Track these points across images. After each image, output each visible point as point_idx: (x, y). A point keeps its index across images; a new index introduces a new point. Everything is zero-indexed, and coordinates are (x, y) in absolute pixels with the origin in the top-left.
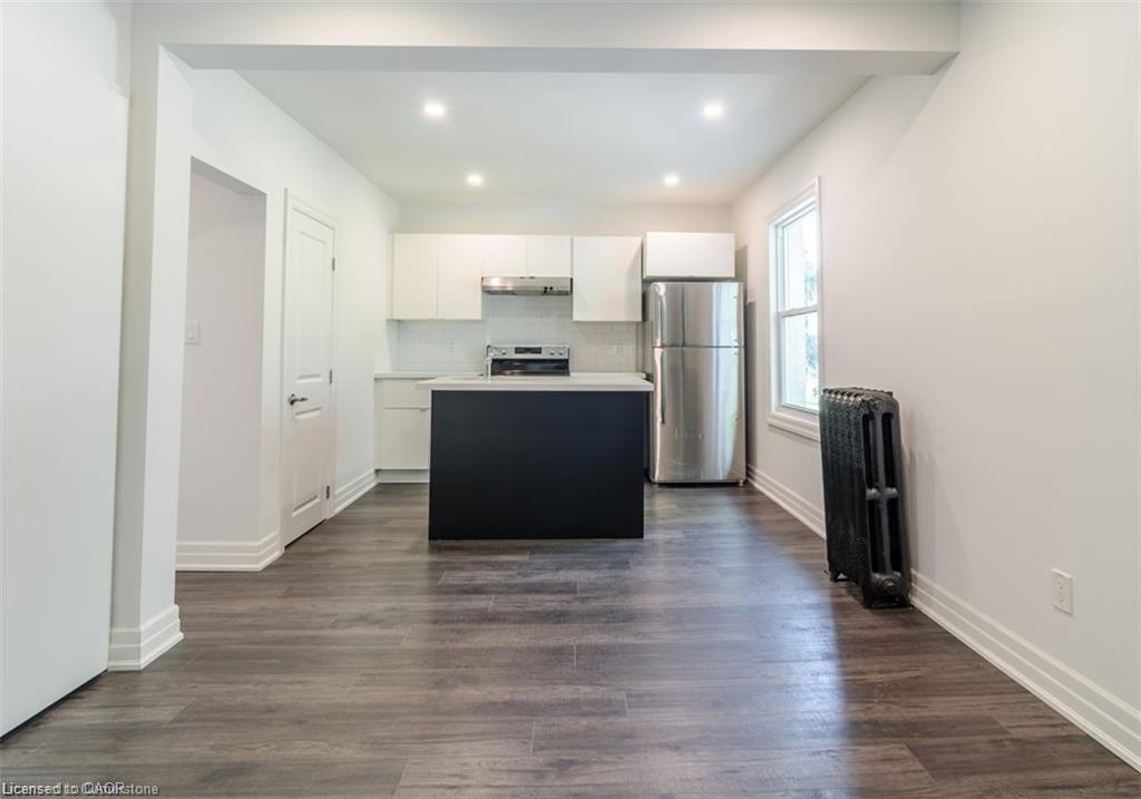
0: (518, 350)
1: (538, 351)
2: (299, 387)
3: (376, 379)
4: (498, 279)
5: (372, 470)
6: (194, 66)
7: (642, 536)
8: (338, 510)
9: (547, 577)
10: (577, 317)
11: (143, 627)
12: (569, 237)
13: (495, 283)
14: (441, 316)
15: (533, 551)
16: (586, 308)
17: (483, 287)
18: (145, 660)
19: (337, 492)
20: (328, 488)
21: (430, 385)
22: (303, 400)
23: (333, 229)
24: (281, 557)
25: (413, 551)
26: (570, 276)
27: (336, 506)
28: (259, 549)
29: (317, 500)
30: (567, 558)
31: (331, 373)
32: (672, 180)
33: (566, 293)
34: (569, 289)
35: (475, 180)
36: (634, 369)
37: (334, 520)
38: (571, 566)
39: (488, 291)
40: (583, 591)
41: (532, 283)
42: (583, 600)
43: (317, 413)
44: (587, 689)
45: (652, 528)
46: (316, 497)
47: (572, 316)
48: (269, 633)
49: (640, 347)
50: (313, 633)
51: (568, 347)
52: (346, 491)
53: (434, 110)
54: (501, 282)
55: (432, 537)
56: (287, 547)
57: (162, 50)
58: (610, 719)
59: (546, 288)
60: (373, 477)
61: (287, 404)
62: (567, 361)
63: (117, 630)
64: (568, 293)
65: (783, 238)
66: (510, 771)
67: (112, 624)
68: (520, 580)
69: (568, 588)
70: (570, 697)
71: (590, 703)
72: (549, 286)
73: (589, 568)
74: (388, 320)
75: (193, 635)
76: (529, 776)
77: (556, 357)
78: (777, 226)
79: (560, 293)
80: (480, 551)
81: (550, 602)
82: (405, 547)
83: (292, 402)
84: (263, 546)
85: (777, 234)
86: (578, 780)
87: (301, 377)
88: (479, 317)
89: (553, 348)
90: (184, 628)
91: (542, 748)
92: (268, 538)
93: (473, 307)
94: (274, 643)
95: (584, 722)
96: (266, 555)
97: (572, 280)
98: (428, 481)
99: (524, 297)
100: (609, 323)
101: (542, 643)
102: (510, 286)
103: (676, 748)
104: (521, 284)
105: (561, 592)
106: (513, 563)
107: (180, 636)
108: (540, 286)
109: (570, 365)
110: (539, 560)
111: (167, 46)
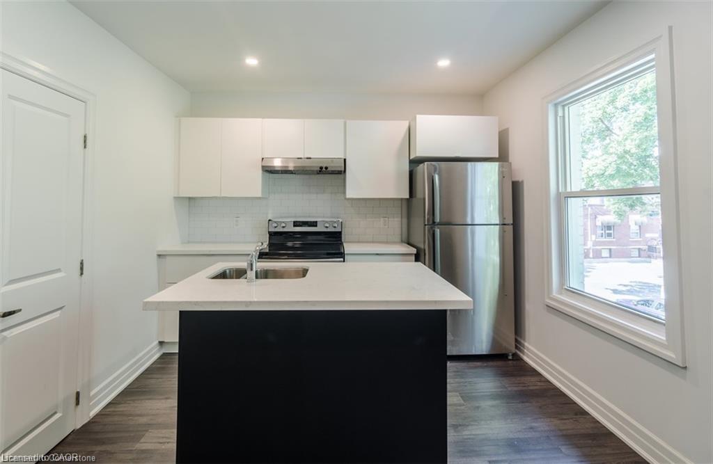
0: (296, 224)
1: (314, 224)
3: (159, 256)
4: (280, 160)
5: (156, 342)
10: (350, 193)
13: (277, 163)
14: (223, 195)
16: (357, 187)
17: (263, 167)
19: (93, 393)
20: (78, 394)
26: (343, 157)
27: (92, 408)
29: (59, 415)
31: (82, 263)
32: (444, 63)
33: (339, 173)
34: (343, 169)
36: (399, 240)
39: (269, 171)
41: (307, 163)
43: (57, 314)
46: (56, 412)
47: (344, 193)
49: (405, 220)
51: (341, 221)
54: (282, 162)
59: (321, 168)
62: (340, 233)
64: (341, 173)
65: (564, 117)
72: (324, 166)
74: (175, 198)
77: (331, 229)
78: (564, 106)
79: (333, 173)
88: (259, 195)
89: (327, 222)
93: (254, 185)
97: (345, 160)
102: (291, 166)
104: (300, 163)
108: (317, 165)
109: (343, 237)
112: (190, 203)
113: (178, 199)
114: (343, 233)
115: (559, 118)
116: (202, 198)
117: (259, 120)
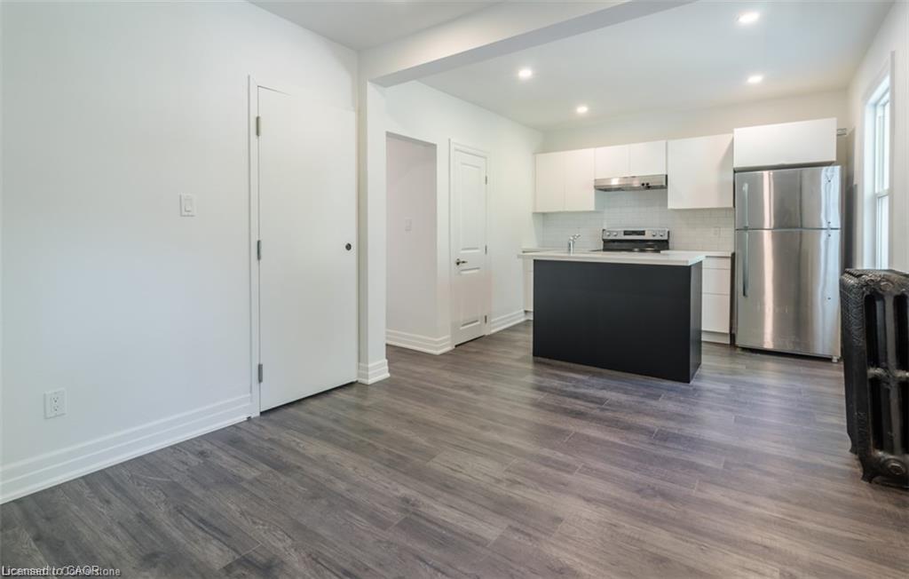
0: (626, 233)
1: (642, 233)
2: (463, 255)
3: (524, 252)
4: (617, 179)
5: (522, 310)
6: (386, 86)
7: (689, 382)
8: (493, 331)
9: (591, 392)
10: (671, 205)
11: (370, 365)
12: (664, 142)
15: (594, 374)
16: (678, 199)
17: (596, 186)
18: (370, 381)
19: (493, 320)
20: (486, 317)
21: (533, 256)
22: (464, 262)
23: (486, 158)
24: (451, 351)
25: (521, 360)
26: (665, 173)
27: (491, 329)
28: (437, 343)
29: (478, 323)
30: (614, 384)
31: (486, 247)
32: (755, 79)
33: (662, 187)
34: (664, 184)
35: (582, 110)
37: (491, 337)
38: (612, 389)
40: (609, 405)
41: (633, 181)
42: (603, 410)
43: (473, 272)
44: (561, 455)
45: (700, 378)
46: (477, 321)
47: (667, 204)
48: (424, 383)
50: (442, 388)
51: (667, 230)
52: (498, 321)
53: (525, 73)
54: (620, 181)
55: (535, 354)
56: (456, 346)
57: (368, 83)
58: (560, 473)
59: (644, 184)
60: (523, 314)
61: (454, 265)
62: (667, 241)
63: (361, 364)
64: (665, 187)
66: (485, 474)
67: (359, 361)
68: (572, 389)
69: (600, 401)
70: (547, 455)
71: (556, 462)
72: (645, 182)
73: (626, 392)
74: (533, 213)
75: (394, 376)
76: (493, 480)
77: (658, 238)
78: (875, 105)
79: (656, 187)
80: (560, 368)
81: (580, 405)
82: (517, 357)
83: (458, 264)
84: (441, 342)
85: (875, 115)
86: (517, 492)
87: (463, 249)
88: (593, 209)
89: (654, 232)
90: (390, 371)
91: (510, 471)
92: (444, 338)
93: (588, 201)
94: (423, 388)
95: (544, 469)
96: (442, 347)
97: (667, 176)
98: (532, 319)
99: (631, 192)
100: (708, 209)
101: (555, 425)
103: (588, 500)
105: (592, 402)
106: (575, 379)
107: (388, 375)
108: (640, 183)
109: (670, 245)
110: (594, 381)
111: (372, 81)
112: (544, 217)
113: (535, 214)
114: (670, 241)
115: (877, 119)
116: (552, 213)
117: (592, 150)
